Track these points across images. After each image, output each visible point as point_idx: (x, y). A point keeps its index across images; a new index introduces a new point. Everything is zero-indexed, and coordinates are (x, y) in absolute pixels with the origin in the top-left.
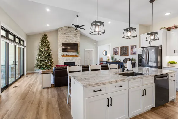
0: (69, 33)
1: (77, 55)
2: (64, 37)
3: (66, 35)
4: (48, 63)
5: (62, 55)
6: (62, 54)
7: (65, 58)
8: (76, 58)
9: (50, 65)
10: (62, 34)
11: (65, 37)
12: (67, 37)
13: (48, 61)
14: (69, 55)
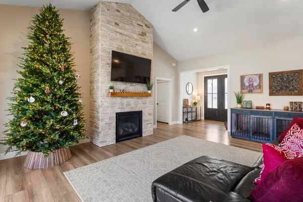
0: (127, 27)
1: (149, 92)
2: (114, 34)
3: (121, 31)
4: (72, 121)
5: (111, 91)
6: (112, 88)
7: (118, 100)
8: (144, 99)
9: (77, 128)
10: (109, 22)
11: (118, 36)
12: (124, 37)
13: (70, 114)
14: (127, 91)
